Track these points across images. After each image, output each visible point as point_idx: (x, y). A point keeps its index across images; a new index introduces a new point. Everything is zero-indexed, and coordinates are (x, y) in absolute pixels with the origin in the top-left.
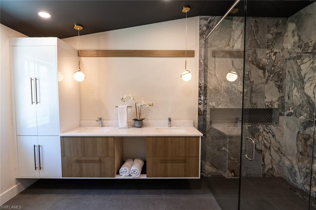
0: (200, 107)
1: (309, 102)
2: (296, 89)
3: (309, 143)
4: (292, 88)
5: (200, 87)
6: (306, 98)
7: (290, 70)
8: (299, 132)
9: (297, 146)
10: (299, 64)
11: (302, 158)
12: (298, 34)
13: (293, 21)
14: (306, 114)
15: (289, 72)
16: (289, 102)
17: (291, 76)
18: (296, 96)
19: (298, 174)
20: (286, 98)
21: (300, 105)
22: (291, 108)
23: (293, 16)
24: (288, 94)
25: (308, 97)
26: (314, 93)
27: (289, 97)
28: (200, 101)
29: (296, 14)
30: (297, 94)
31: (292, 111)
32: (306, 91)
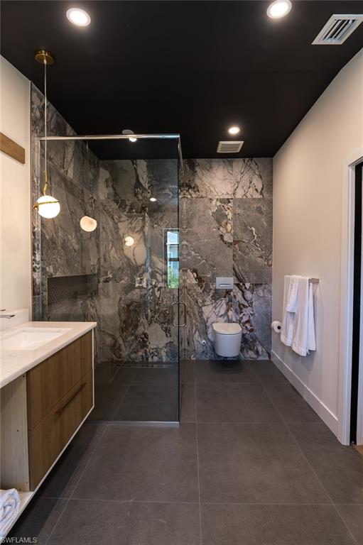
0: (35, 277)
1: (130, 265)
2: (113, 249)
3: (131, 308)
4: (108, 247)
5: (34, 233)
6: (126, 260)
7: (105, 226)
8: (120, 299)
9: (120, 315)
10: (116, 221)
11: (126, 327)
12: (112, 186)
13: (106, 168)
14: (127, 278)
15: (103, 228)
16: (106, 265)
17: (106, 234)
18: (114, 257)
19: (123, 347)
20: (102, 260)
21: (120, 268)
22: (109, 272)
23: (106, 161)
24: (104, 256)
25: (129, 259)
26: (134, 255)
27: (105, 259)
28: (35, 265)
29: (109, 161)
30: (116, 256)
31: (111, 276)
32: (126, 252)
